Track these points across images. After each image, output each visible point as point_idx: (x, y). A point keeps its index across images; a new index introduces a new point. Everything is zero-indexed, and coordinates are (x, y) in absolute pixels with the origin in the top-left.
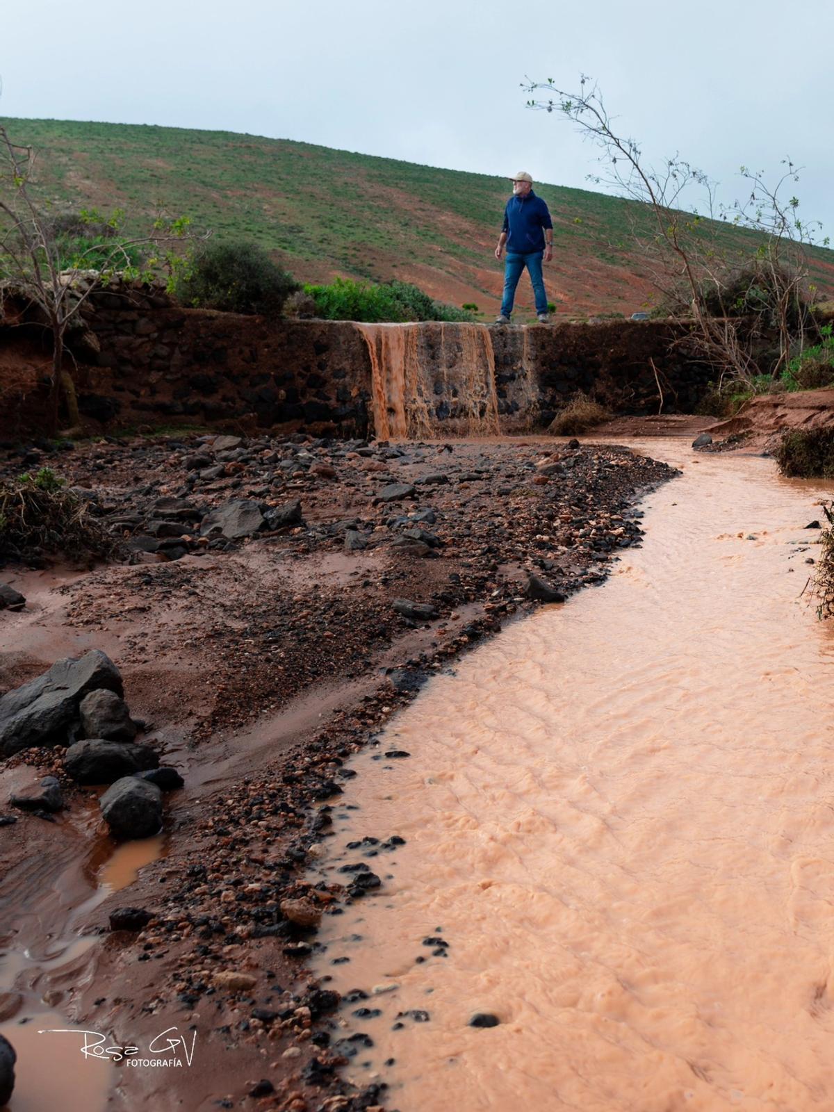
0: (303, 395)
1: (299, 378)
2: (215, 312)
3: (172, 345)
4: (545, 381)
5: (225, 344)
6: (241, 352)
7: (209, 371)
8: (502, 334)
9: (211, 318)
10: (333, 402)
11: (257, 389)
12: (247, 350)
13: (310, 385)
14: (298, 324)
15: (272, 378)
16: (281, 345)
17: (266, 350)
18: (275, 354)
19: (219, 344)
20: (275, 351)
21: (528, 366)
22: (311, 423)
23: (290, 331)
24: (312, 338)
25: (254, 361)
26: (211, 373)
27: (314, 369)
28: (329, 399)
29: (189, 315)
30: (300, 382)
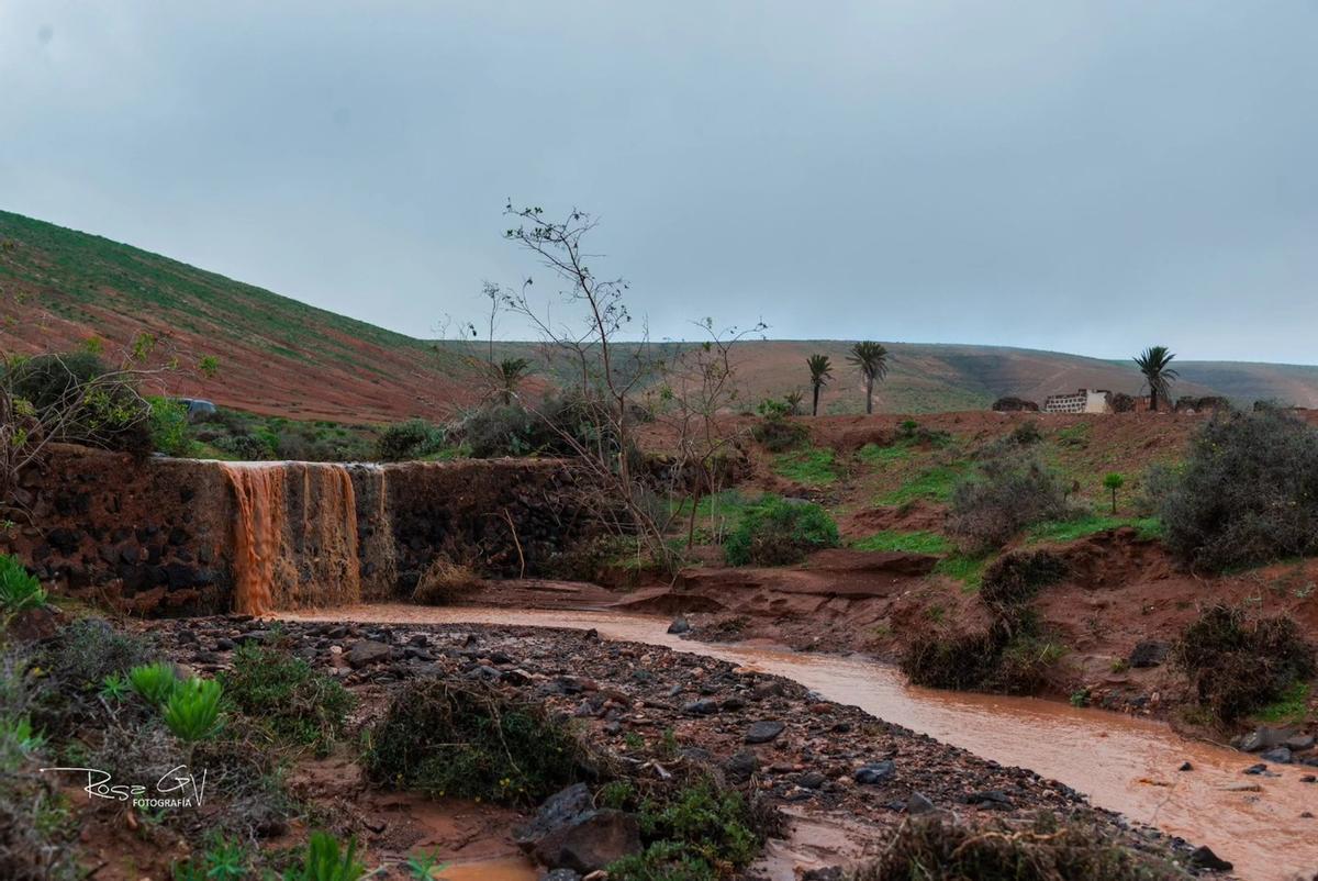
0: (164, 554)
1: (162, 532)
2: (82, 449)
3: (34, 489)
4: (402, 536)
5: (89, 489)
6: (105, 500)
7: (70, 524)
8: (361, 478)
9: (78, 456)
10: (194, 563)
11: (118, 546)
12: (111, 496)
13: (172, 542)
14: (165, 465)
15: (134, 533)
16: (146, 490)
17: (132, 496)
18: (140, 502)
19: (83, 488)
20: (140, 498)
21: (386, 520)
22: (175, 590)
23: (157, 473)
24: (178, 482)
25: (118, 511)
26: (72, 526)
27: (178, 522)
28: (190, 559)
29: (56, 452)
30: (163, 537)
